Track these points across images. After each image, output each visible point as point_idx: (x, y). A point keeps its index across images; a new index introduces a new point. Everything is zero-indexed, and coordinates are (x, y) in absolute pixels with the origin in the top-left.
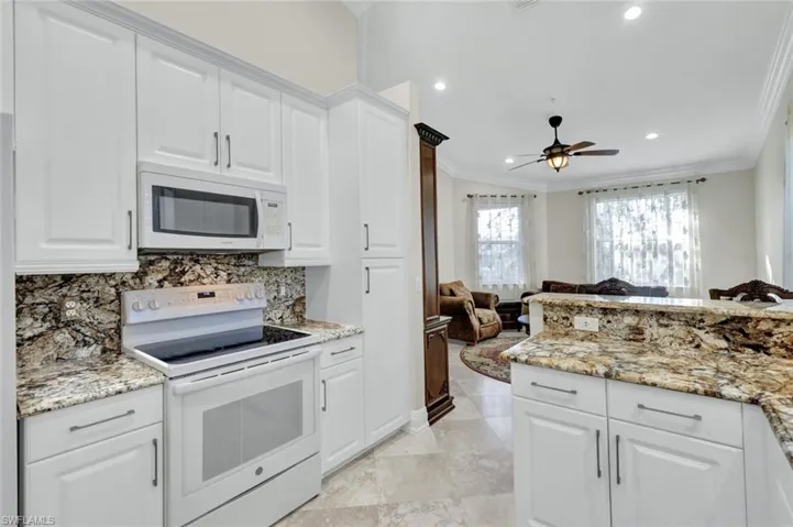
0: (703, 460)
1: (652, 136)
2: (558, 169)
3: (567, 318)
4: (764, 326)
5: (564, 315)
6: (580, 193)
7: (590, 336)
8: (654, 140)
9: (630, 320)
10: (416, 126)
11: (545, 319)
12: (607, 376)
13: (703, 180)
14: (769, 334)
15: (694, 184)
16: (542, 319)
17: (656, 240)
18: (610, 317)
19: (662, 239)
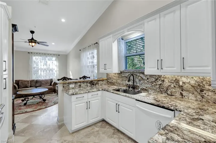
0: (97, 100)
1: (53, 44)
2: (33, 46)
3: (68, 86)
4: (94, 82)
5: (68, 85)
6: (29, 53)
7: (73, 88)
8: (53, 45)
9: (79, 84)
10: (12, 24)
11: (63, 87)
12: (88, 92)
13: (59, 55)
14: (94, 83)
15: (57, 55)
16: (62, 87)
17: (49, 68)
18: (76, 84)
19: (51, 67)
